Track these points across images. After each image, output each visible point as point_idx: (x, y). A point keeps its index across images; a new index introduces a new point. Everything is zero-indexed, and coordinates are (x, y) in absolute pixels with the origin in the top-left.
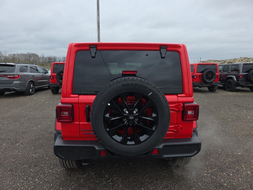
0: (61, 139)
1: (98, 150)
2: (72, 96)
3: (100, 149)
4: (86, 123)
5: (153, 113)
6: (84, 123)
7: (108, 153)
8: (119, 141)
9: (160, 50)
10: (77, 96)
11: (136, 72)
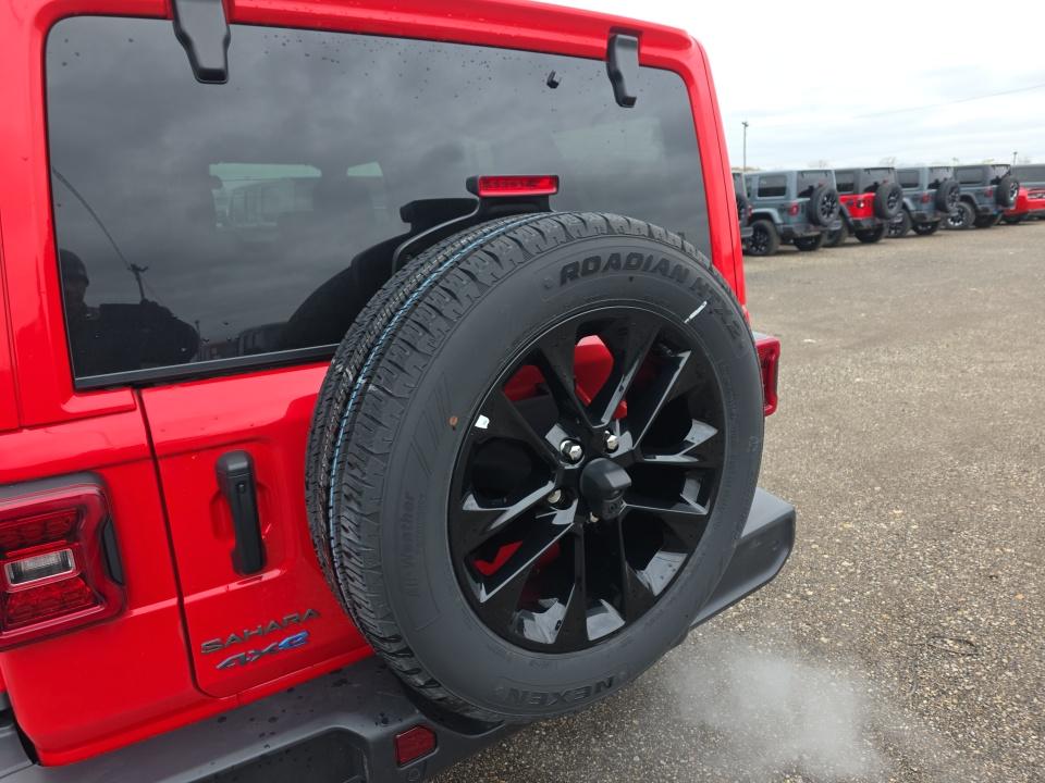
0: (29, 762)
1: (381, 742)
2: (76, 404)
3: (393, 727)
4: (234, 586)
5: (694, 421)
6: (220, 590)
7: (443, 729)
8: (550, 640)
9: (608, 57)
10: (125, 397)
11: (553, 181)
